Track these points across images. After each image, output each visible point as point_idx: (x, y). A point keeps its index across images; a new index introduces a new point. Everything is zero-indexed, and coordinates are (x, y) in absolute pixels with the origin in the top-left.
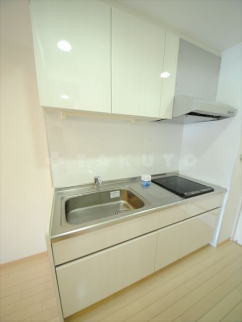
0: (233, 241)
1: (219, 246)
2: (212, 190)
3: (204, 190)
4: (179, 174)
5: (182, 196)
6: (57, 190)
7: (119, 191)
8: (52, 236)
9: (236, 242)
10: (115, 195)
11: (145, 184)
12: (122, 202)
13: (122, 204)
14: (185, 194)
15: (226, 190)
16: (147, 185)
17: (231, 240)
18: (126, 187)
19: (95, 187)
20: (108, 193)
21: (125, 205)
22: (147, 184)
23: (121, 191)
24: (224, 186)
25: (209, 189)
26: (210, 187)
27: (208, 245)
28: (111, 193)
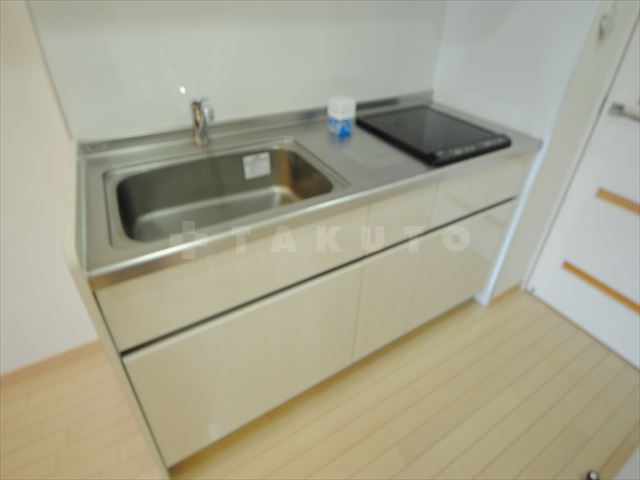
0: (526, 291)
1: (495, 301)
2: (507, 144)
3: (488, 144)
4: (431, 102)
5: (431, 161)
6: (87, 148)
7: (266, 156)
8: (89, 269)
9: (530, 294)
10: (257, 167)
11: (337, 129)
12: (279, 190)
13: (277, 198)
14: (440, 154)
15: (539, 144)
16: (344, 135)
17: (523, 287)
18: (286, 142)
19: (198, 140)
20: (237, 159)
21: (285, 200)
22: (343, 130)
23: (274, 155)
24: (536, 134)
25: (500, 141)
26: (503, 136)
27: (470, 302)
28: (247, 160)
